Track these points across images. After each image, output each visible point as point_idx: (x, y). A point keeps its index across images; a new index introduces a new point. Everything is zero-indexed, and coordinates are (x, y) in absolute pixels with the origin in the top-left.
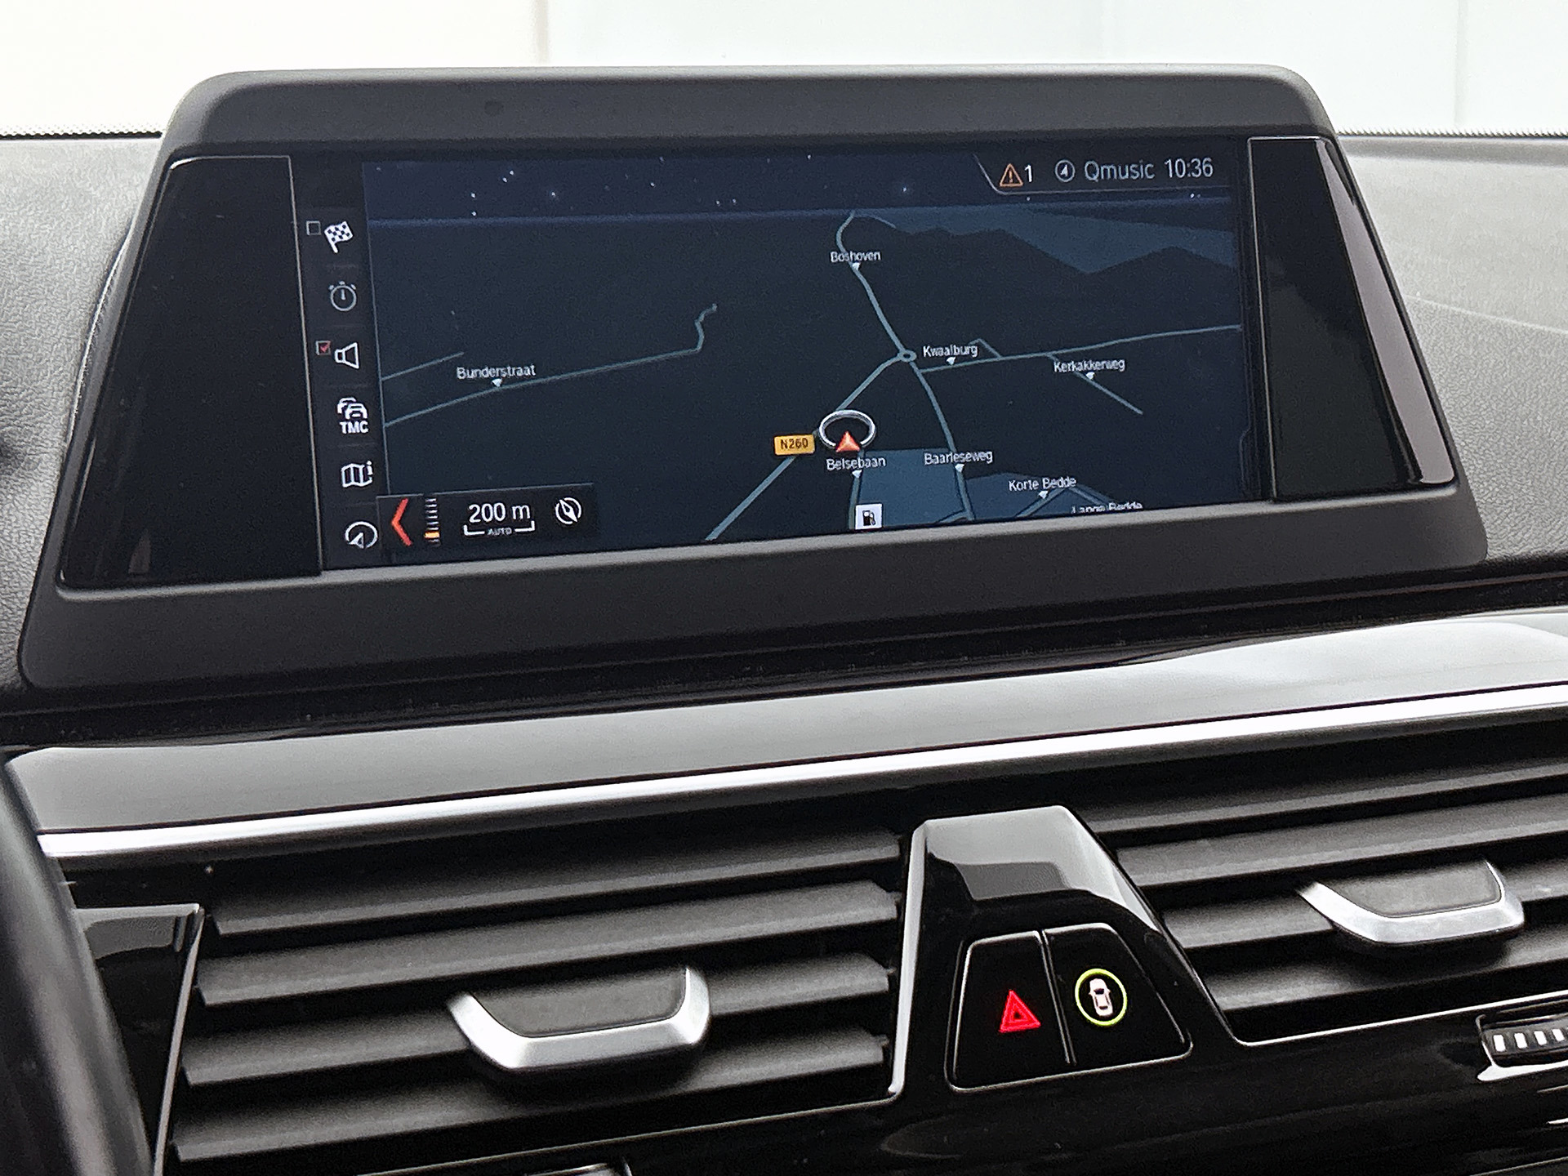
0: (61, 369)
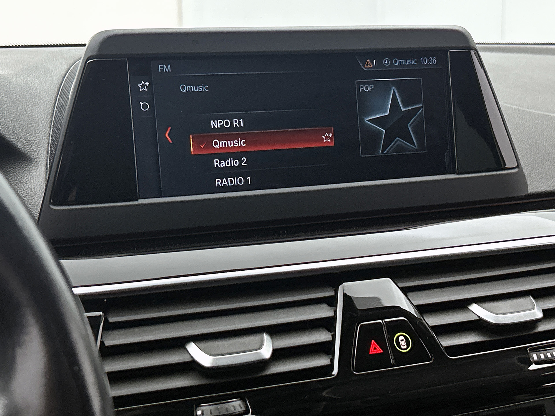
0: (45, 129)
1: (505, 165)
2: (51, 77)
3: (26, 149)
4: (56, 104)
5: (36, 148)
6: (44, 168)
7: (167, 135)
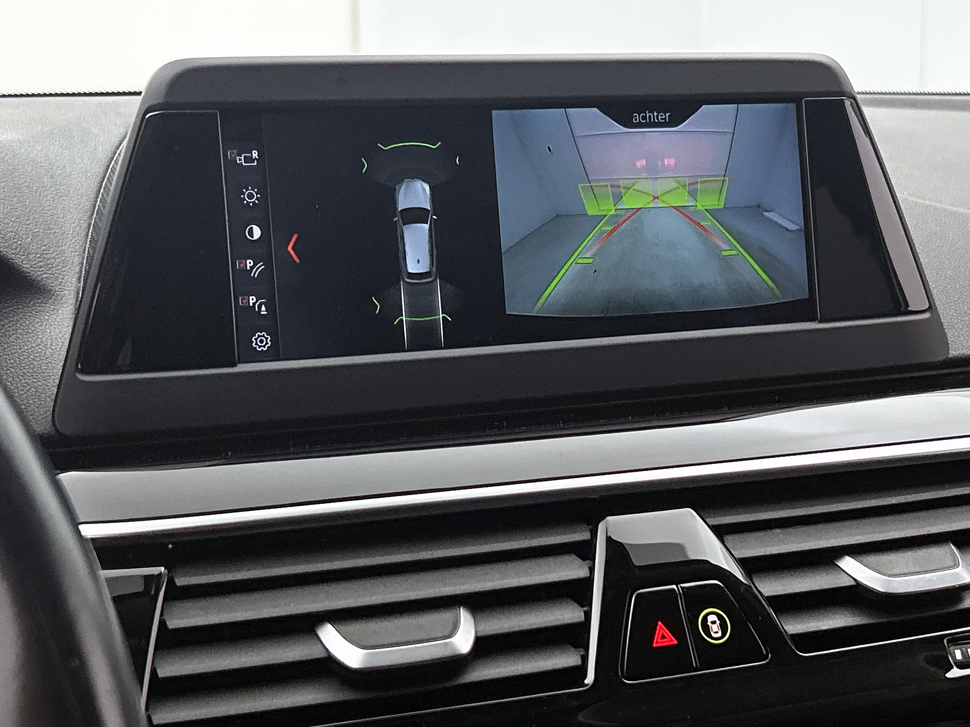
0: (76, 239)
1: (907, 305)
2: (93, 147)
3: (39, 273)
4: (101, 194)
5: (57, 272)
6: (70, 308)
7: (290, 248)
